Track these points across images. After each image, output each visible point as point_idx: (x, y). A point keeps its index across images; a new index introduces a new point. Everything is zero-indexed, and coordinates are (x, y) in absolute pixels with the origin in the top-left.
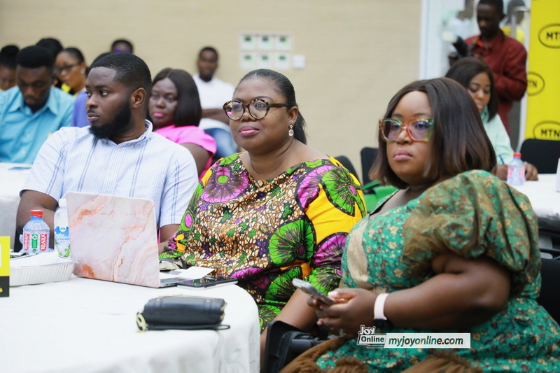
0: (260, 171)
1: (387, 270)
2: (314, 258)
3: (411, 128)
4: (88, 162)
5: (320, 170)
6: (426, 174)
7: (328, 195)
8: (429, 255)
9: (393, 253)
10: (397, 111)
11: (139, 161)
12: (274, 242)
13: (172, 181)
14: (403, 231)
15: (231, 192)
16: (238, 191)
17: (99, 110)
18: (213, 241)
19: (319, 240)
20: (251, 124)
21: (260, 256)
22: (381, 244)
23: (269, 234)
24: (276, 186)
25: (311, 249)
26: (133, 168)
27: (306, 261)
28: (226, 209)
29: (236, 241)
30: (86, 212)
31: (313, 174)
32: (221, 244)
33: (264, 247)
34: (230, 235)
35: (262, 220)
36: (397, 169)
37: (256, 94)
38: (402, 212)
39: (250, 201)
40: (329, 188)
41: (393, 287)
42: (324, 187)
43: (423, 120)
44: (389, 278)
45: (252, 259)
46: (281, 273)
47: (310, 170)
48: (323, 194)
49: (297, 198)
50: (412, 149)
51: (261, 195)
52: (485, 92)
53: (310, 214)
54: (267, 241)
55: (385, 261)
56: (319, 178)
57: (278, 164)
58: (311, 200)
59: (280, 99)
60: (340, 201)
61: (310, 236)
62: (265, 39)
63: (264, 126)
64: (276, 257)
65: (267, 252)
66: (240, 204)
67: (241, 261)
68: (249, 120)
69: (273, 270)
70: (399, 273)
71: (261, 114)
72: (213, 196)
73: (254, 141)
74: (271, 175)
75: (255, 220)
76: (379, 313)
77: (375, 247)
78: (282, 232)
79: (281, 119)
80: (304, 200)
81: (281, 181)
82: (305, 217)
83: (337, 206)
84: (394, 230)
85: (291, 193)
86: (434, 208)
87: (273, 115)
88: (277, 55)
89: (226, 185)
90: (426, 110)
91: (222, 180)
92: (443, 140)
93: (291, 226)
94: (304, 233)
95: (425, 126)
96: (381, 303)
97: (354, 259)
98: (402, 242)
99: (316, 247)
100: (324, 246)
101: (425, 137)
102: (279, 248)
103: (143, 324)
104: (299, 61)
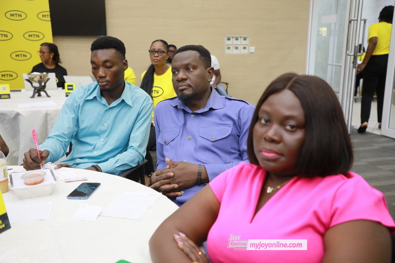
62: (237, 39)
88: (242, 47)
104: (252, 49)
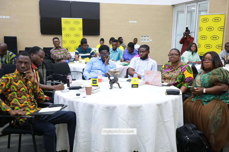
0: (174, 66)
1: (205, 84)
2: (185, 81)
3: (208, 60)
4: (140, 63)
5: (185, 66)
6: (211, 68)
7: (187, 70)
8: (214, 82)
9: (206, 82)
10: (205, 57)
11: (148, 63)
12: (178, 78)
13: (153, 66)
14: (208, 78)
15: (168, 69)
16: (170, 69)
17: (143, 55)
18: (166, 78)
19: (186, 78)
20: (173, 58)
21: (175, 81)
22: (204, 80)
23: (177, 77)
24: (177, 69)
25: (184, 79)
26: (147, 65)
27: (183, 81)
28: (168, 72)
29: (171, 78)
30: (148, 73)
31: (184, 67)
32: (168, 78)
33: (176, 79)
34: (169, 77)
35: (175, 74)
36: (205, 67)
37: (174, 53)
38: (207, 75)
39: (172, 71)
40: (188, 69)
41: (206, 88)
42: (187, 69)
43: (210, 59)
44: (206, 86)
45: (174, 81)
46: (179, 84)
47: (183, 66)
48: (186, 70)
49: (182, 71)
50: (209, 64)
51: (174, 70)
52: (195, 47)
53: (184, 74)
54: (176, 78)
55: (205, 83)
56: (185, 67)
57: (177, 65)
58: (184, 71)
59: (178, 54)
60: (189, 71)
61: (184, 77)
63: (176, 58)
64: (178, 81)
65: (177, 80)
66: (171, 72)
67: (172, 81)
68: (173, 57)
69: (178, 83)
70: (207, 85)
71: (175, 56)
72: (165, 70)
73: (174, 61)
74: (176, 67)
75: (174, 74)
76: (204, 91)
77: (203, 80)
78: (179, 77)
79: (178, 57)
80: (183, 71)
81: (178, 68)
82: (183, 74)
83: (189, 72)
84: (206, 78)
85: (180, 70)
86: (214, 74)
87: (177, 56)
89: (167, 68)
90: (211, 57)
91: (166, 67)
92: (214, 62)
93: (181, 76)
94: (183, 77)
95: (211, 60)
96: (204, 90)
97: (198, 82)
98: (208, 80)
99: (185, 79)
100: (187, 79)
101: (211, 61)
102: (179, 79)
103: (167, 94)
104: (151, 40)
